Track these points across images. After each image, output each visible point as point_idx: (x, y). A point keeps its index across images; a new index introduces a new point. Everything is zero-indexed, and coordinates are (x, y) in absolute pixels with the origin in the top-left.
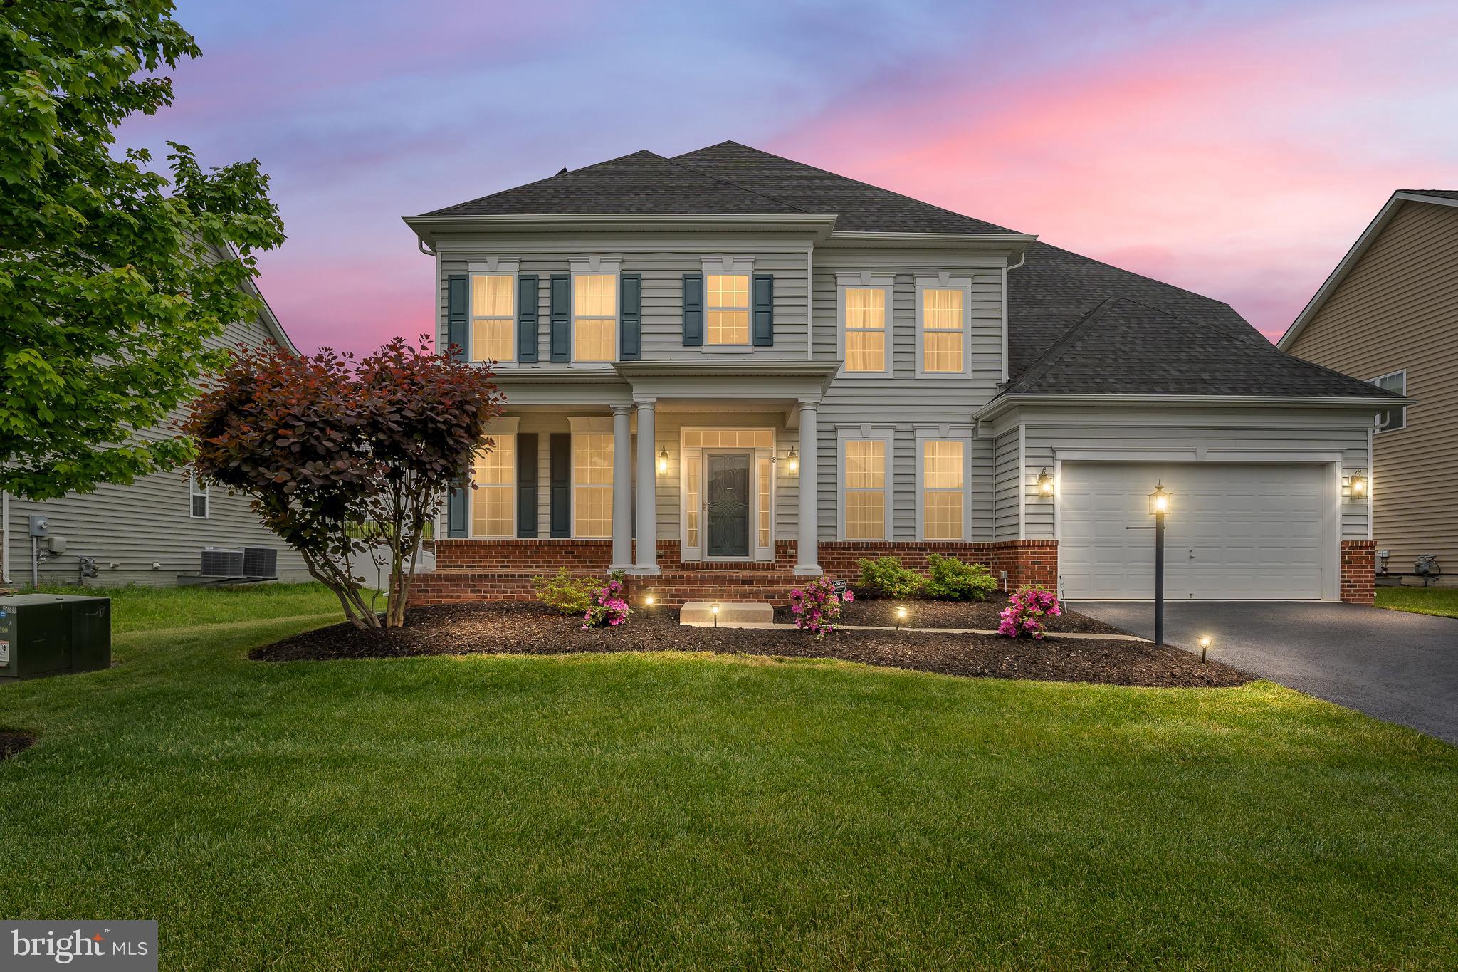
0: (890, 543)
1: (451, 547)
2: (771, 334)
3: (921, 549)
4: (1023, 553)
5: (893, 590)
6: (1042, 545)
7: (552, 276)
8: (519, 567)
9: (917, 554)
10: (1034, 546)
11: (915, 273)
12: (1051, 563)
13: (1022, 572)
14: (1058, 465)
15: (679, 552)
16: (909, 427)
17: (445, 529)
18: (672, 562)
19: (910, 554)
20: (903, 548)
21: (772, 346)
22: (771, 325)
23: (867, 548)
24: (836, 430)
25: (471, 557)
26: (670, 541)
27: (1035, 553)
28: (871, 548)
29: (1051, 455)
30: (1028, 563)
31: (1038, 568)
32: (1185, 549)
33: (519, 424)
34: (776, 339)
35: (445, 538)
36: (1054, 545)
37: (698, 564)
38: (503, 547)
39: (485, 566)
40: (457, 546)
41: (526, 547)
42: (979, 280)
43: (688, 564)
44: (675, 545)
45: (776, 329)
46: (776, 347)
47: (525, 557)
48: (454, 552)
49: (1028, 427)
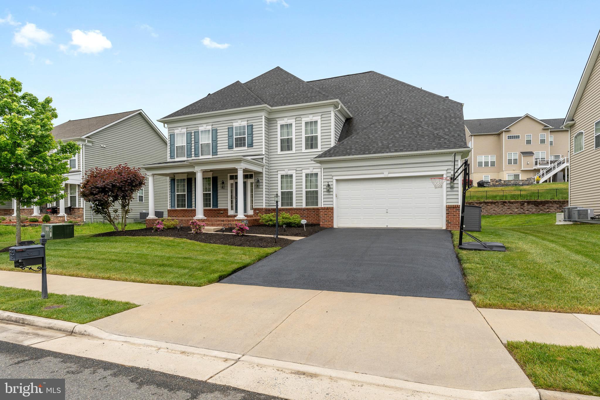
0: (295, 208)
1: (171, 211)
2: (252, 143)
3: (304, 210)
4: (321, 211)
5: (266, 223)
6: (328, 209)
7: (194, 131)
8: (187, 217)
9: (303, 212)
10: (325, 209)
11: (301, 116)
12: (331, 215)
13: (321, 218)
14: (334, 181)
15: (228, 212)
16: (300, 169)
17: (170, 206)
18: (225, 215)
19: (300, 212)
20: (298, 210)
21: (253, 147)
22: (252, 140)
23: (286, 210)
24: (277, 172)
25: (176, 214)
26: (224, 209)
27: (325, 211)
28: (288, 210)
29: (331, 177)
30: (323, 215)
31: (326, 216)
32: (385, 209)
33: (187, 175)
34: (254, 144)
35: (170, 209)
36: (332, 209)
37: (232, 216)
38: (183, 211)
39: (179, 217)
40: (172, 211)
41: (189, 211)
42: (323, 116)
43: (229, 216)
44: (226, 210)
45: (254, 142)
46: (254, 147)
47: (189, 214)
48: (172, 213)
49: (324, 169)
